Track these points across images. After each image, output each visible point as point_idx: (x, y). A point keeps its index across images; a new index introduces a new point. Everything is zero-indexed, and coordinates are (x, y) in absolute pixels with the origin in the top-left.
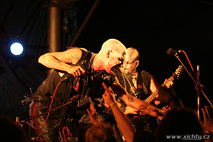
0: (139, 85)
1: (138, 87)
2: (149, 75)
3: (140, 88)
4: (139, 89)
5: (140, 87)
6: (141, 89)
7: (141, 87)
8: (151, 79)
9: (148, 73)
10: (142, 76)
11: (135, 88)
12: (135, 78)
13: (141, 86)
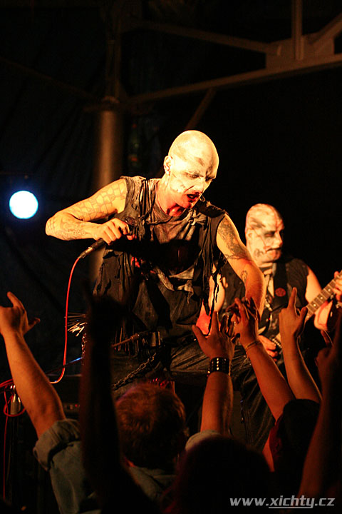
0: (278, 290)
1: (277, 293)
2: (304, 266)
3: (281, 295)
4: (279, 297)
5: (281, 293)
6: (283, 297)
7: (284, 294)
8: (308, 274)
9: (300, 261)
10: (287, 270)
11: (271, 295)
12: (271, 275)
13: (283, 290)
